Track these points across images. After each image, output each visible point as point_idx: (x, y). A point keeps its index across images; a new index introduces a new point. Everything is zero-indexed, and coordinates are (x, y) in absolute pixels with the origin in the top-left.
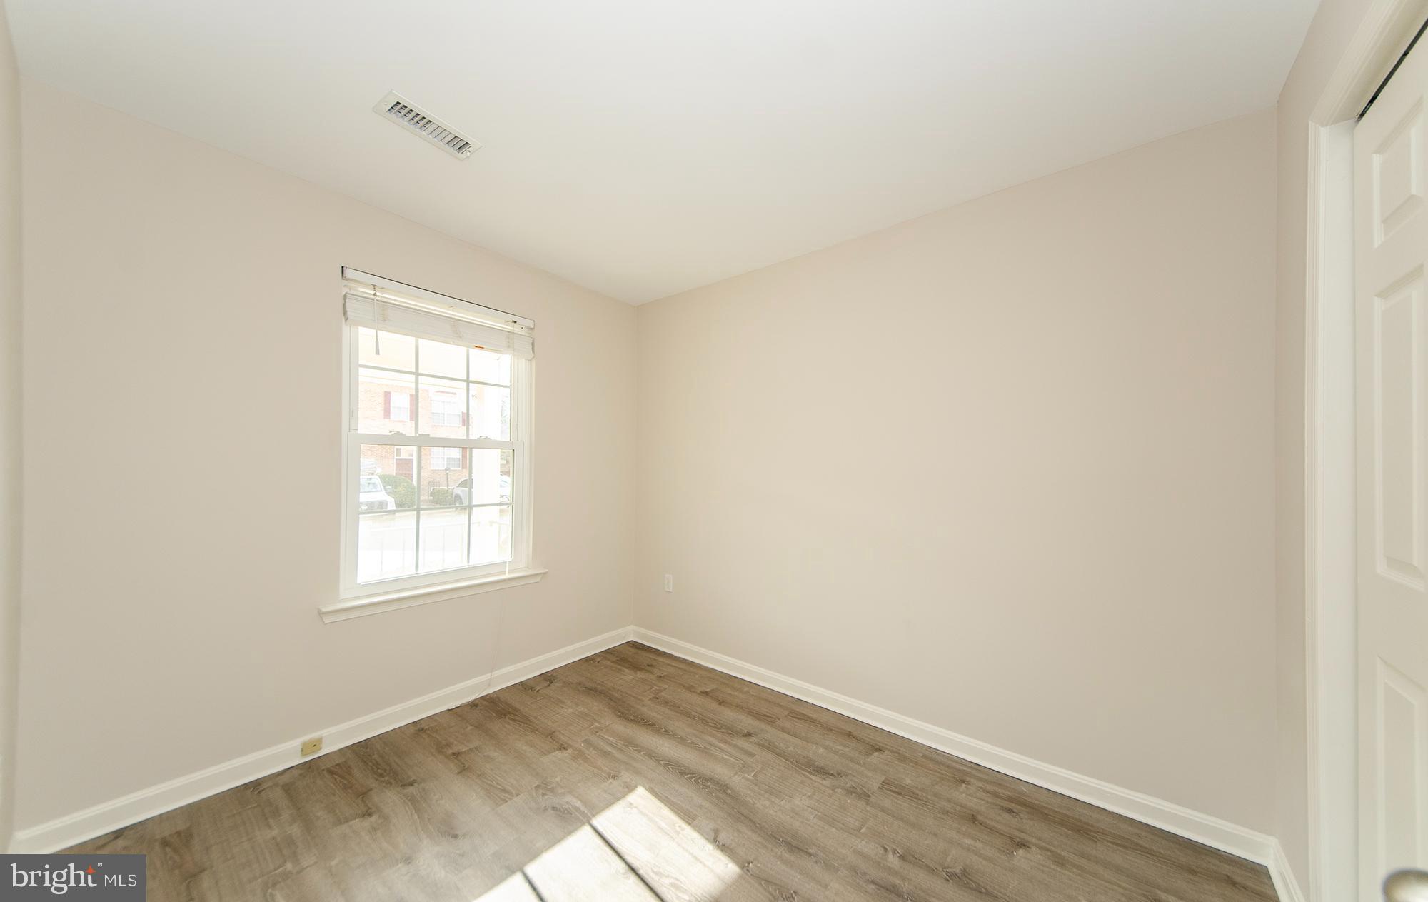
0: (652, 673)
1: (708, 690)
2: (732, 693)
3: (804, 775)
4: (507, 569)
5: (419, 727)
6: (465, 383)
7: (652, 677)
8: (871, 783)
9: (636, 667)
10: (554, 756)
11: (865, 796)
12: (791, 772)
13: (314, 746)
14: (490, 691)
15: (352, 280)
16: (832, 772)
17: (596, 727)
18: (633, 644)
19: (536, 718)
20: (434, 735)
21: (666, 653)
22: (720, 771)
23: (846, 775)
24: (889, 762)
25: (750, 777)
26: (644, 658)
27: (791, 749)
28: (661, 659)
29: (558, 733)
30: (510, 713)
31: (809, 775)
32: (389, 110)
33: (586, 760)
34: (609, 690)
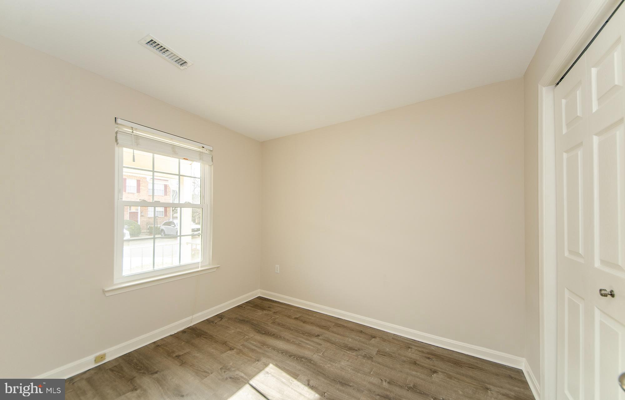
0: (270, 311)
1: (297, 317)
2: (309, 317)
3: (344, 351)
4: (200, 266)
5: (157, 344)
6: (178, 176)
7: (271, 313)
8: (372, 352)
9: (263, 309)
10: (228, 353)
11: (371, 358)
12: (338, 351)
13: (102, 358)
14: (192, 325)
15: (121, 124)
16: (356, 349)
17: (247, 338)
18: (260, 298)
19: (216, 336)
20: (165, 348)
21: (276, 301)
22: (307, 353)
23: (362, 350)
24: (379, 342)
25: (321, 355)
26: (266, 304)
27: (337, 340)
28: (274, 304)
29: (228, 342)
30: (203, 334)
31: (346, 351)
32: (147, 43)
33: (244, 354)
34: (251, 320)
